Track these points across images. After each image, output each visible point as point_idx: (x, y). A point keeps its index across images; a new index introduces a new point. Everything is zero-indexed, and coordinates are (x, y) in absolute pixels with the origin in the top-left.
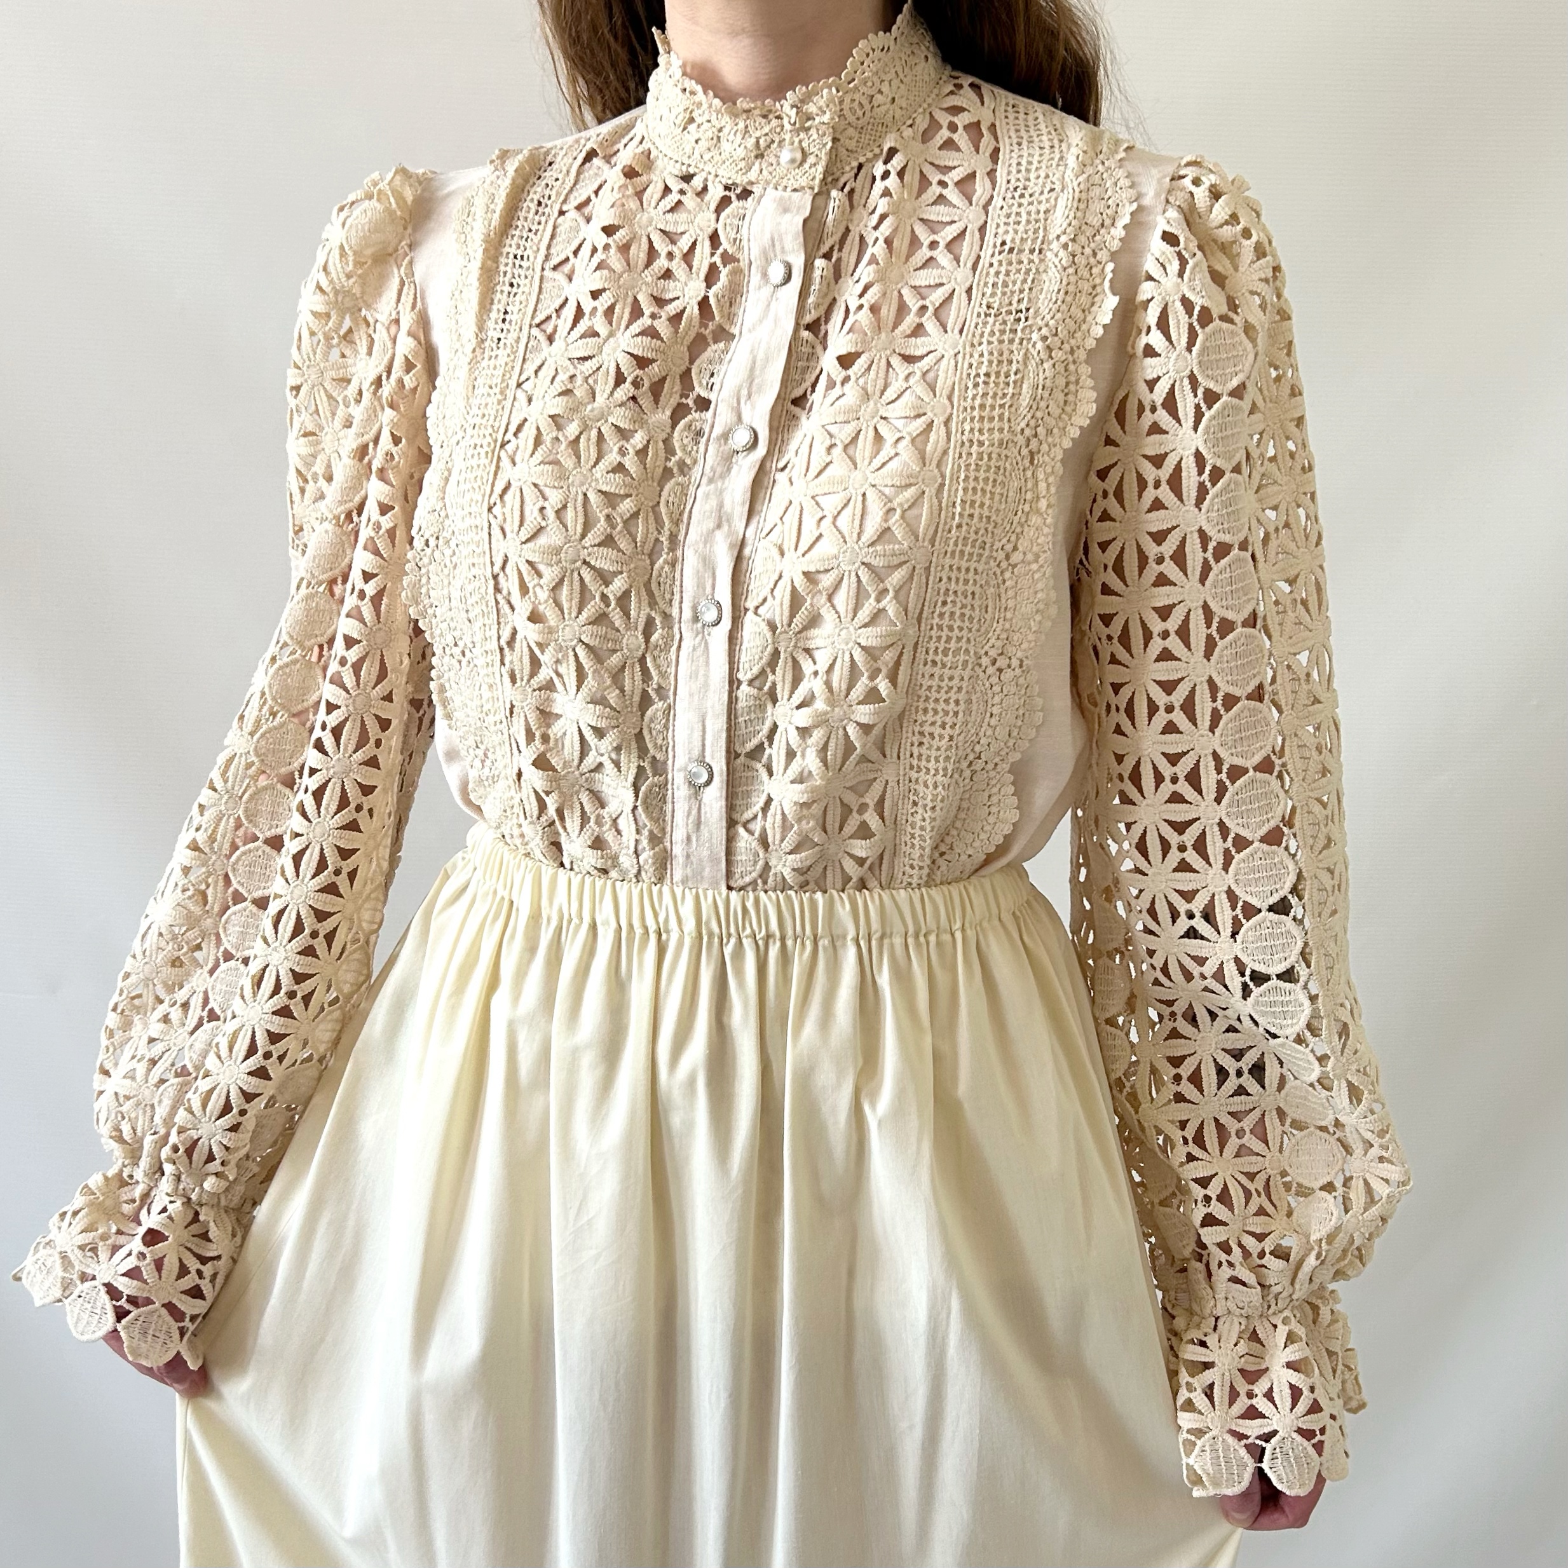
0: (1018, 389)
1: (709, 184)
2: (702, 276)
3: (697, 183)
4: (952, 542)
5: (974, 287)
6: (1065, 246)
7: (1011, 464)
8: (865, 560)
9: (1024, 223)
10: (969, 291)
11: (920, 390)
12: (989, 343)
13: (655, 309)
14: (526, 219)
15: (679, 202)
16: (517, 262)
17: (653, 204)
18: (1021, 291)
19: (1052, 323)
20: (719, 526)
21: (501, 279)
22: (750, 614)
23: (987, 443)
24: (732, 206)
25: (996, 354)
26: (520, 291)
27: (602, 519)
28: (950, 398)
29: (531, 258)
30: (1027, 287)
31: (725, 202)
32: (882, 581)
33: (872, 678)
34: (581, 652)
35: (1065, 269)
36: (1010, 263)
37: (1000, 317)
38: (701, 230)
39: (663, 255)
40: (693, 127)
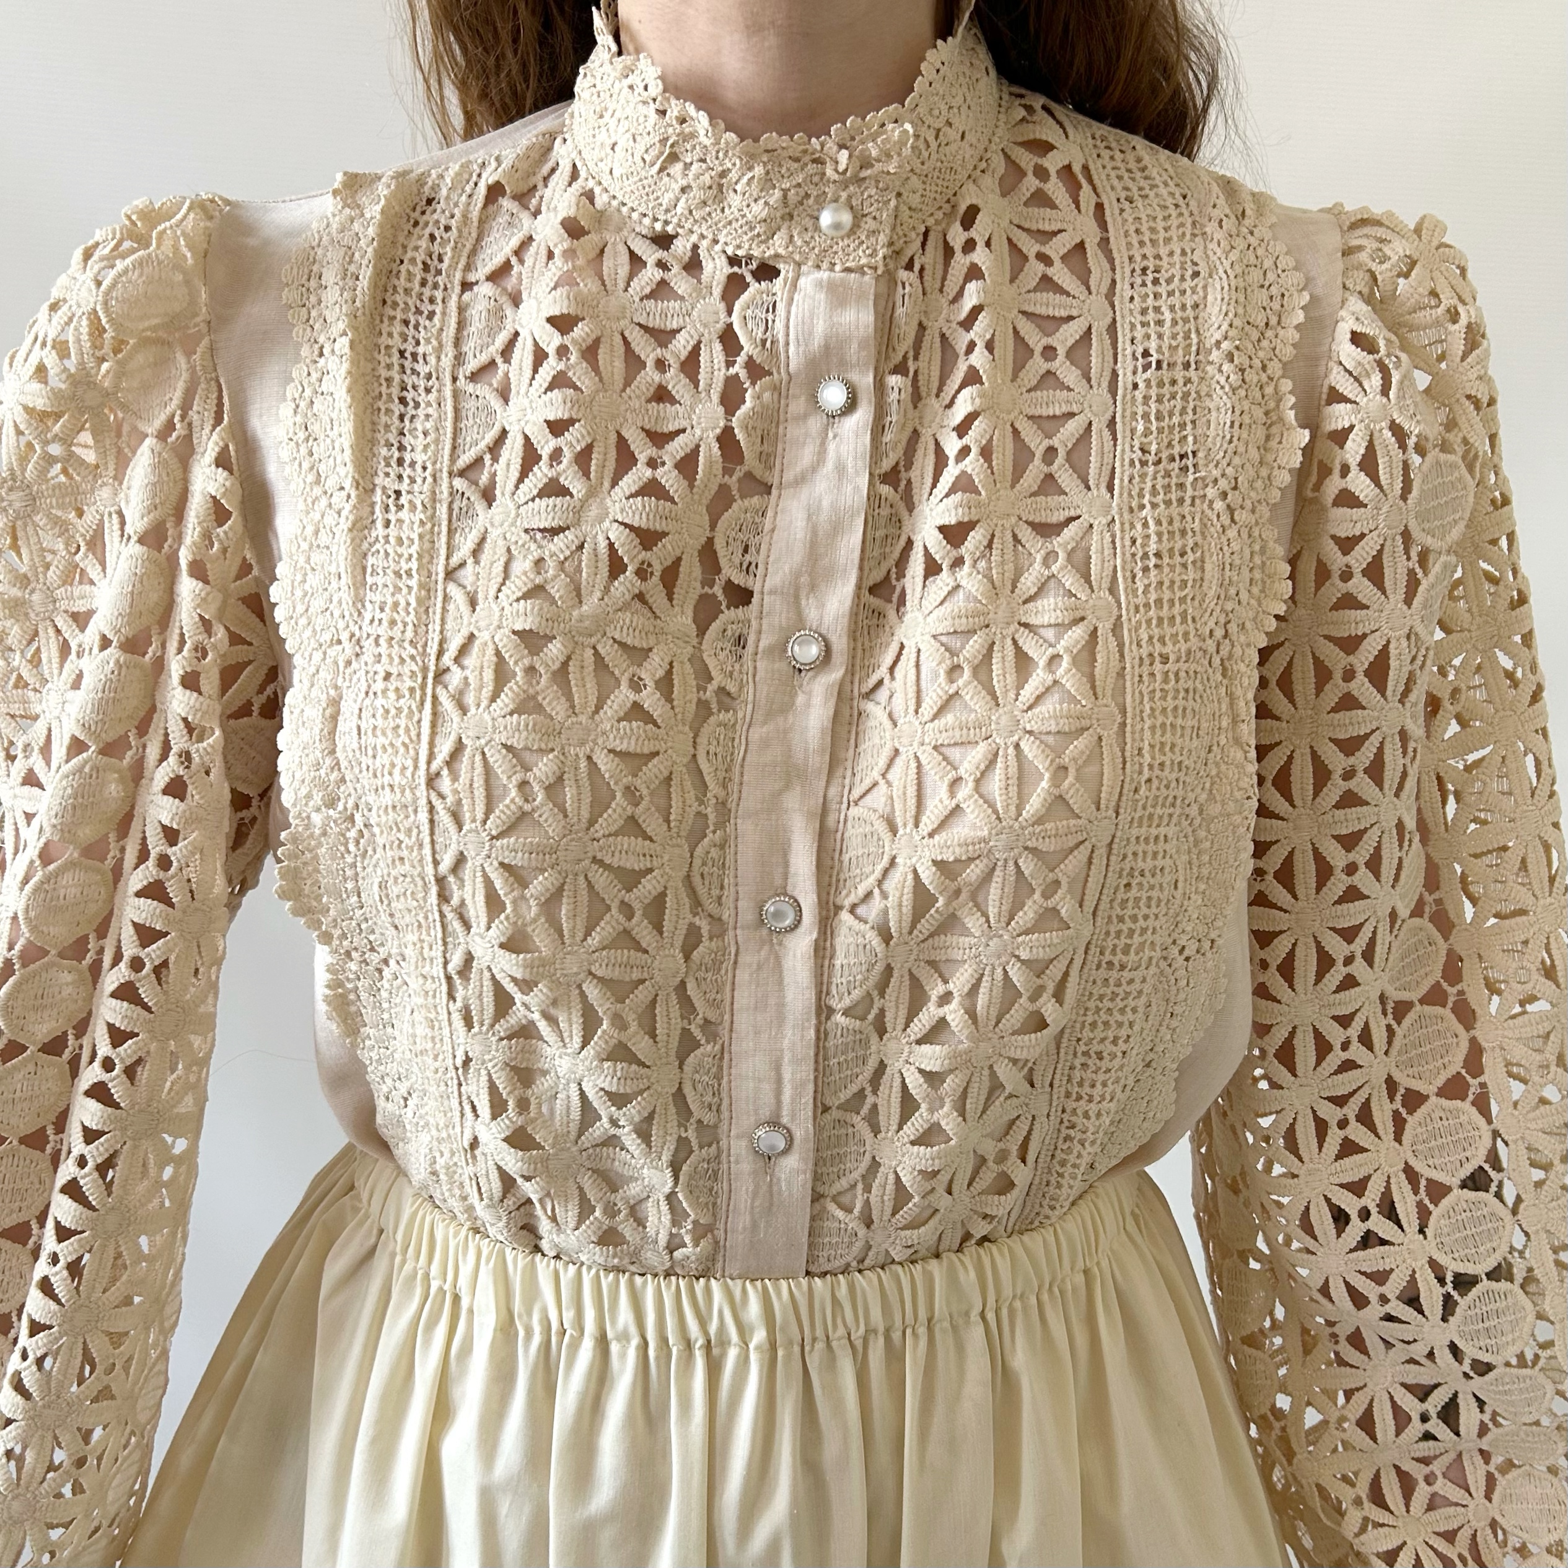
0: (1199, 573)
1: (702, 252)
2: (715, 397)
3: (681, 247)
4: (1140, 804)
5: (1118, 419)
6: (1230, 358)
7: (1202, 682)
8: (1029, 844)
9: (1168, 323)
10: (1112, 423)
11: (1070, 581)
12: (1154, 506)
13: (652, 451)
14: (407, 291)
15: (663, 283)
16: (408, 364)
17: (621, 285)
18: (1183, 426)
19: (1230, 471)
20: (787, 786)
21: (384, 389)
22: (845, 916)
23: (1172, 658)
24: (751, 290)
25: (1165, 524)
26: (421, 412)
27: (619, 795)
28: (1113, 590)
29: (432, 360)
30: (1189, 417)
31: (734, 287)
32: (1052, 870)
33: (1034, 998)
34: (593, 992)
35: (1234, 390)
36: (1160, 384)
37: (1161, 466)
38: (705, 326)
39: (650, 363)
40: (677, 169)
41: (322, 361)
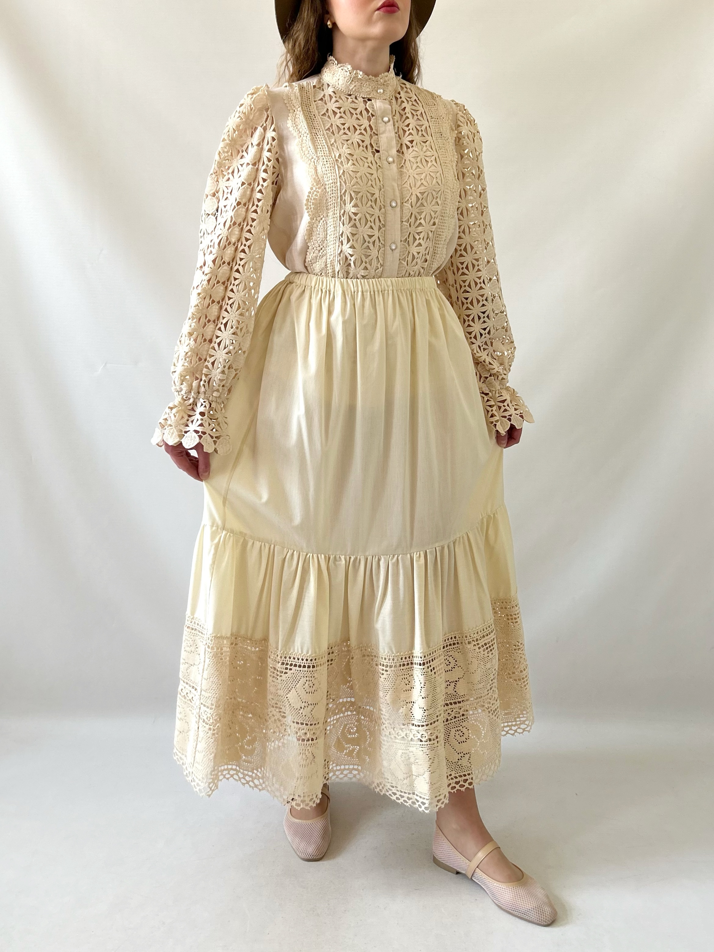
1: (357, 97)
3: (353, 96)
9: (433, 112)
10: (429, 127)
13: (359, 128)
15: (353, 101)
18: (439, 128)
19: (447, 136)
20: (393, 181)
23: (447, 163)
24: (368, 102)
28: (436, 151)
29: (314, 112)
31: (365, 102)
37: (438, 134)
38: (362, 108)
39: (354, 114)
40: (353, 82)
41: (295, 113)
